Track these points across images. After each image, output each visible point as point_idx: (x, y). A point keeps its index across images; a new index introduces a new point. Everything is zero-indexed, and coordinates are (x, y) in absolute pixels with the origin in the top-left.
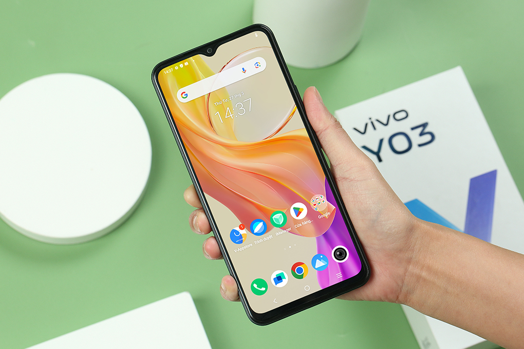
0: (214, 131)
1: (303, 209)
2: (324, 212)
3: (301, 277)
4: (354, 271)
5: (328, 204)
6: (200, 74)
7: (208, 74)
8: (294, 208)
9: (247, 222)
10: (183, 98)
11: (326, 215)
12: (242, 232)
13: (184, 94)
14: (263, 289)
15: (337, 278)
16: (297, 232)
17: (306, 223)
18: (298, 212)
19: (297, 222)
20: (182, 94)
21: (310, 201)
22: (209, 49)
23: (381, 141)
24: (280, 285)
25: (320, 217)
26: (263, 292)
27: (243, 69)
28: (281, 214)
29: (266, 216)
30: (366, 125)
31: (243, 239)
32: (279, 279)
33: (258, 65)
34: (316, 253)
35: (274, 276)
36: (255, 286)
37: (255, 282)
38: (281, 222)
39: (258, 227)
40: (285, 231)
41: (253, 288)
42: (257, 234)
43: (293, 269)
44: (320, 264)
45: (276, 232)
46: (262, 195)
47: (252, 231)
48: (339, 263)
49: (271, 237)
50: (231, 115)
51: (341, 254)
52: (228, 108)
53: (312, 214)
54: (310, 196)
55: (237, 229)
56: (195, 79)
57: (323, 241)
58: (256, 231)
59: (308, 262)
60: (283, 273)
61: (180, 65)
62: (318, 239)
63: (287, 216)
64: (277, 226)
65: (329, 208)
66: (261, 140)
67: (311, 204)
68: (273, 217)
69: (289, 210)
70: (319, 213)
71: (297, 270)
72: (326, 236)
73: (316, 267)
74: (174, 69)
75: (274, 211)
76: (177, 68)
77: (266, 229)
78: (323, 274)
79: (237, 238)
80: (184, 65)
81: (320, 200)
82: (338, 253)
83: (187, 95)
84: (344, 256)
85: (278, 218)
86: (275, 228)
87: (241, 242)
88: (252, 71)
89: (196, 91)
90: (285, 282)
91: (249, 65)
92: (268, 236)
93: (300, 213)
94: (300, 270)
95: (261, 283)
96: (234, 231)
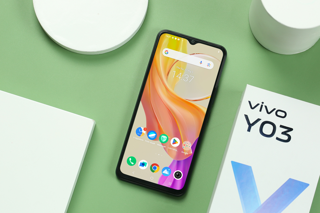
0: (167, 78)
1: (177, 143)
2: (186, 151)
3: (153, 171)
4: (178, 187)
5: (190, 149)
6: (181, 49)
7: (184, 51)
8: (174, 140)
9: (149, 129)
10: (165, 53)
11: (186, 153)
12: (144, 132)
13: (167, 52)
14: (133, 163)
15: (168, 184)
16: (167, 151)
17: (174, 150)
18: (175, 142)
19: (170, 146)
20: (166, 51)
21: (184, 142)
22: (193, 41)
23: (259, 120)
24: (141, 167)
25: (182, 152)
26: (131, 165)
27: (201, 62)
28: (166, 137)
29: (159, 133)
30: (258, 104)
31: (141, 135)
32: (143, 164)
33: (209, 65)
34: (168, 166)
35: (142, 161)
36: (130, 159)
37: (132, 157)
38: (164, 141)
39: (152, 135)
40: (162, 146)
41: (128, 160)
42: (149, 137)
43: (153, 165)
44: (166, 172)
45: (158, 144)
46: (165, 122)
47: (148, 135)
48: (174, 178)
49: (154, 143)
50: (180, 77)
51: (178, 175)
52: (181, 73)
53: (180, 148)
54: (185, 140)
55: (143, 129)
56: (177, 49)
57: (175, 164)
58: (150, 136)
59: (161, 167)
60: (146, 163)
61: (176, 38)
62: (174, 161)
63: (168, 140)
64: (161, 141)
65: (189, 151)
66: (184, 98)
67: (183, 143)
68: (162, 136)
69: (171, 138)
70: (183, 150)
71: (154, 167)
72: (178, 162)
73: (163, 172)
74: (171, 37)
75: (164, 134)
76: (173, 38)
77: (154, 139)
78: (164, 177)
79: (139, 132)
80: (177, 39)
81: (188, 145)
82: (177, 174)
83: (168, 53)
84: (179, 177)
85: (164, 138)
86: (159, 141)
87: (140, 135)
88: (204, 65)
89: (173, 54)
90: (144, 168)
91: (205, 62)
92: (153, 142)
93: (175, 143)
94: (155, 168)
95: (134, 160)
96: (140, 128)
